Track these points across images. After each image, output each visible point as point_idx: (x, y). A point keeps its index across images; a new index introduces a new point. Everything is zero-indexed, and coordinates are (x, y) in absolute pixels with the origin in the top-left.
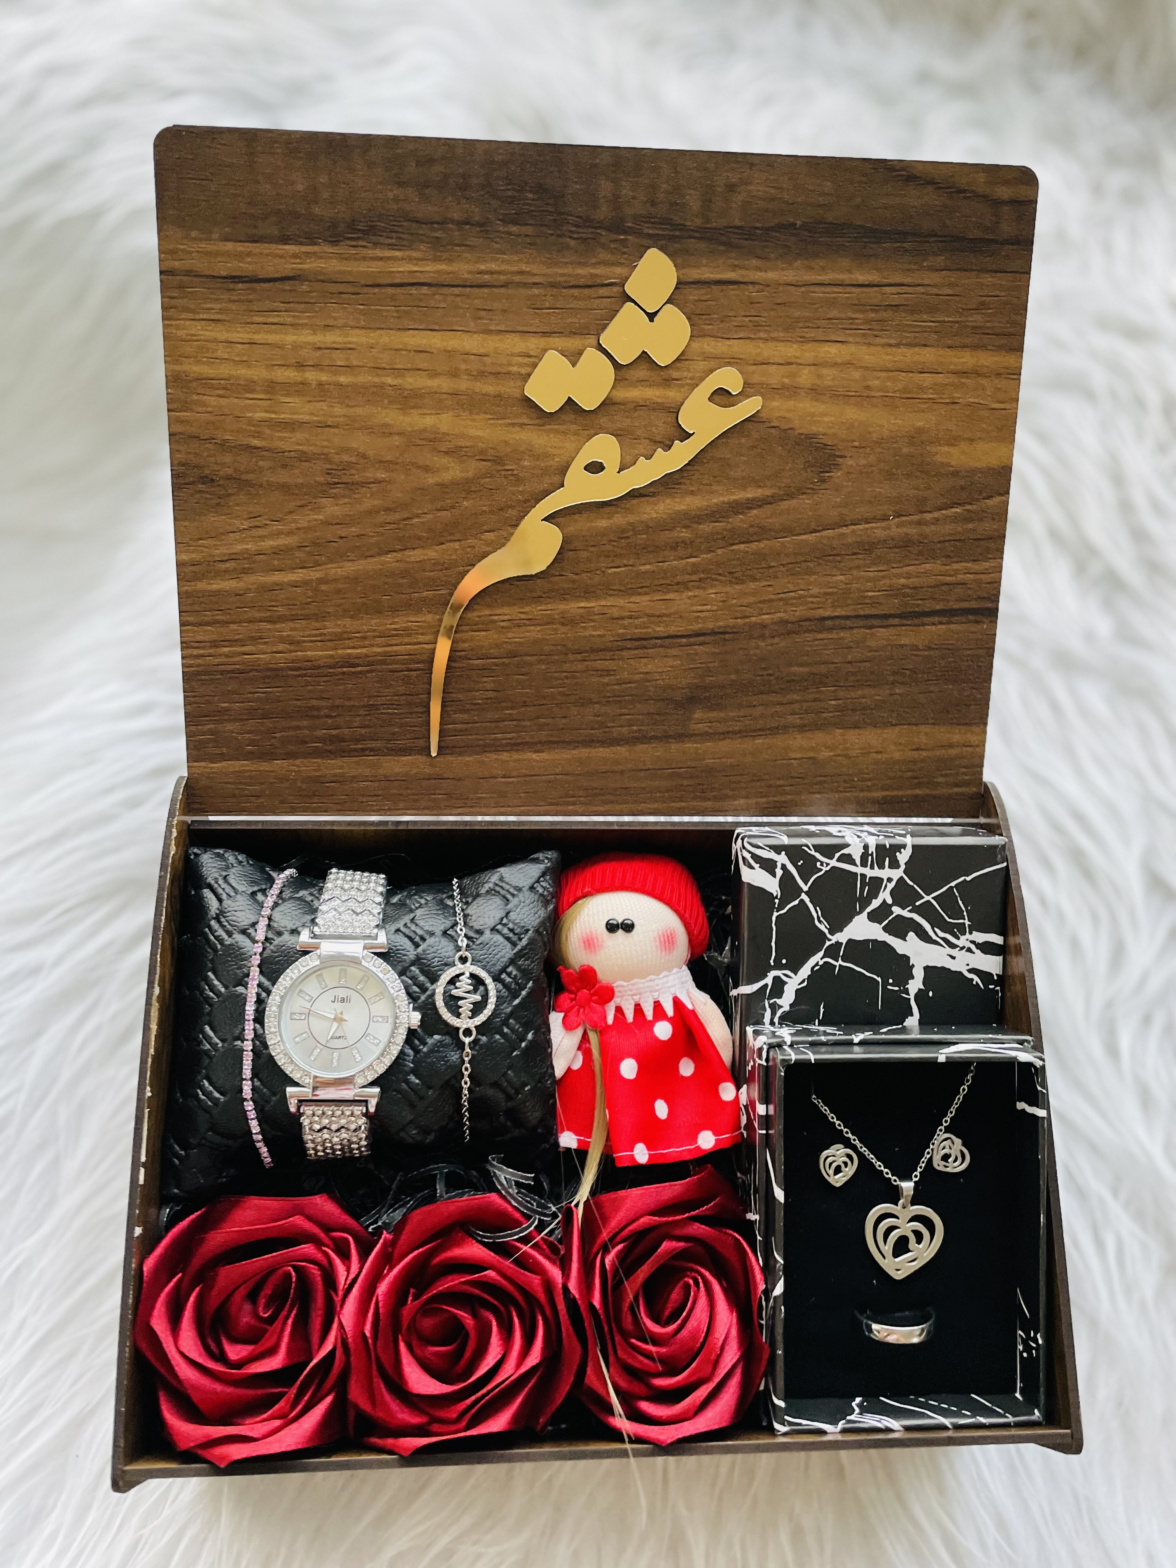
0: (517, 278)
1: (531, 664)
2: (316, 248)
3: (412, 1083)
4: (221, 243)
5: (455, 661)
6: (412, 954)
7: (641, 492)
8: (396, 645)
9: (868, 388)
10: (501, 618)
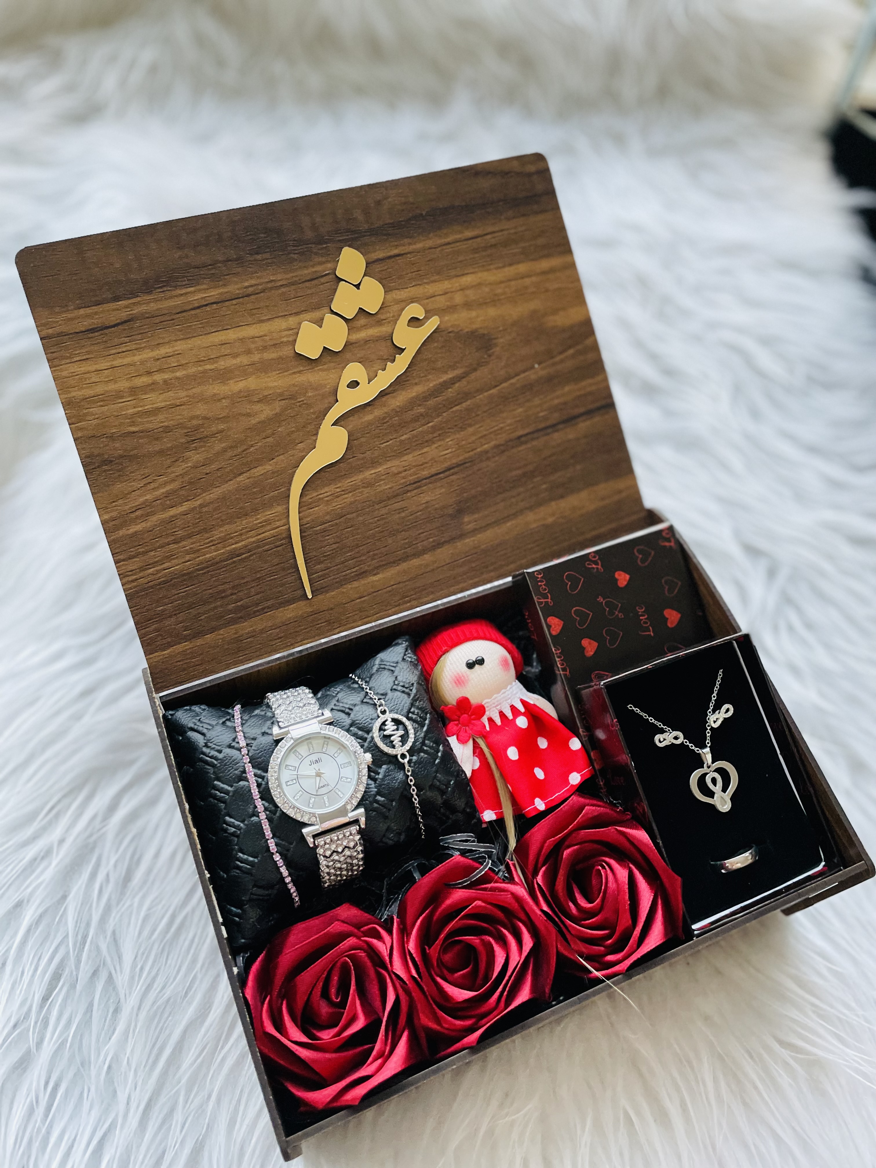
0: (269, 285)
1: (353, 518)
2: (139, 299)
3: (379, 801)
4: (76, 311)
5: (305, 532)
6: (347, 721)
7: (387, 391)
8: (263, 533)
9: (496, 295)
10: (325, 495)
